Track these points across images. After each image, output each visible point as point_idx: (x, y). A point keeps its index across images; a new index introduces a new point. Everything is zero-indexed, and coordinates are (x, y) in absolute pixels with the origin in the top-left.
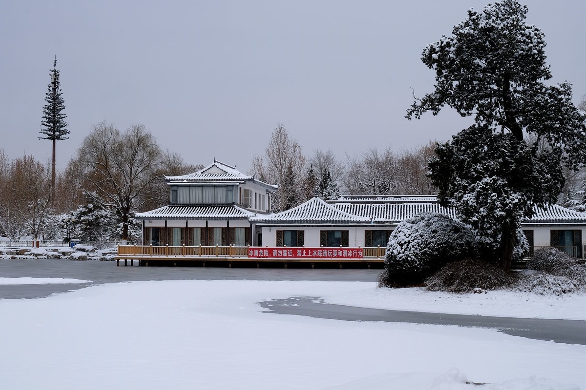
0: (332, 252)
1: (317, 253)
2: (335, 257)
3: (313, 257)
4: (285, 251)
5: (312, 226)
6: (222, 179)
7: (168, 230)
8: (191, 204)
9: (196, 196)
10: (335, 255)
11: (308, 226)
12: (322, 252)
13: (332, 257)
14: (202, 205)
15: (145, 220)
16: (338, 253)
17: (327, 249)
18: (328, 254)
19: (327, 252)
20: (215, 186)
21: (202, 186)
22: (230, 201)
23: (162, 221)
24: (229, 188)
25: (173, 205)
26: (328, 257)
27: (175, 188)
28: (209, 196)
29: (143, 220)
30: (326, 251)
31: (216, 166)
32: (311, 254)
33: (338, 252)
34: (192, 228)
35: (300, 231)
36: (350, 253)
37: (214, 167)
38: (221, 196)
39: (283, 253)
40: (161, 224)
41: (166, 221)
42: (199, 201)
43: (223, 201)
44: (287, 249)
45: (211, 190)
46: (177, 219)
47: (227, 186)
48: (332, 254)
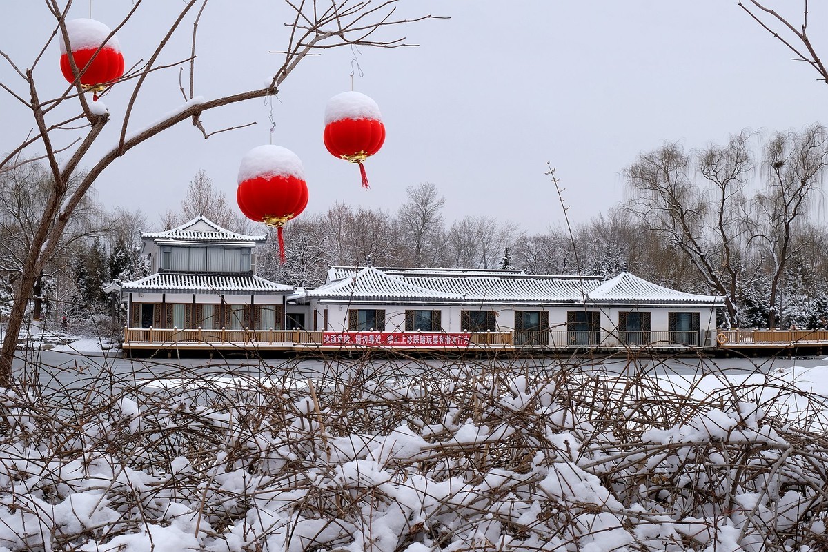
0: (432, 338)
1: (413, 340)
2: (436, 345)
3: (407, 345)
4: (372, 337)
5: (398, 304)
6: (222, 239)
7: (166, 307)
8: (191, 272)
9: (197, 261)
10: (435, 342)
11: (393, 304)
12: (419, 339)
13: (432, 345)
14: (207, 274)
15: (133, 294)
16: (439, 340)
17: (426, 334)
18: (426, 341)
19: (426, 338)
20: (225, 248)
21: (206, 248)
22: (246, 269)
23: (158, 294)
24: (245, 251)
25: (165, 272)
26: (426, 345)
27: (168, 249)
28: (216, 261)
29: (129, 293)
30: (424, 337)
31: (204, 221)
32: (405, 341)
33: (439, 337)
34: (201, 305)
35: (380, 311)
36: (455, 339)
37: (201, 223)
38: (234, 262)
39: (369, 339)
40: (156, 299)
41: (164, 296)
42: (201, 268)
43: (236, 269)
44: (374, 334)
45: (220, 253)
46: (184, 292)
47: (241, 248)
48: (432, 341)
